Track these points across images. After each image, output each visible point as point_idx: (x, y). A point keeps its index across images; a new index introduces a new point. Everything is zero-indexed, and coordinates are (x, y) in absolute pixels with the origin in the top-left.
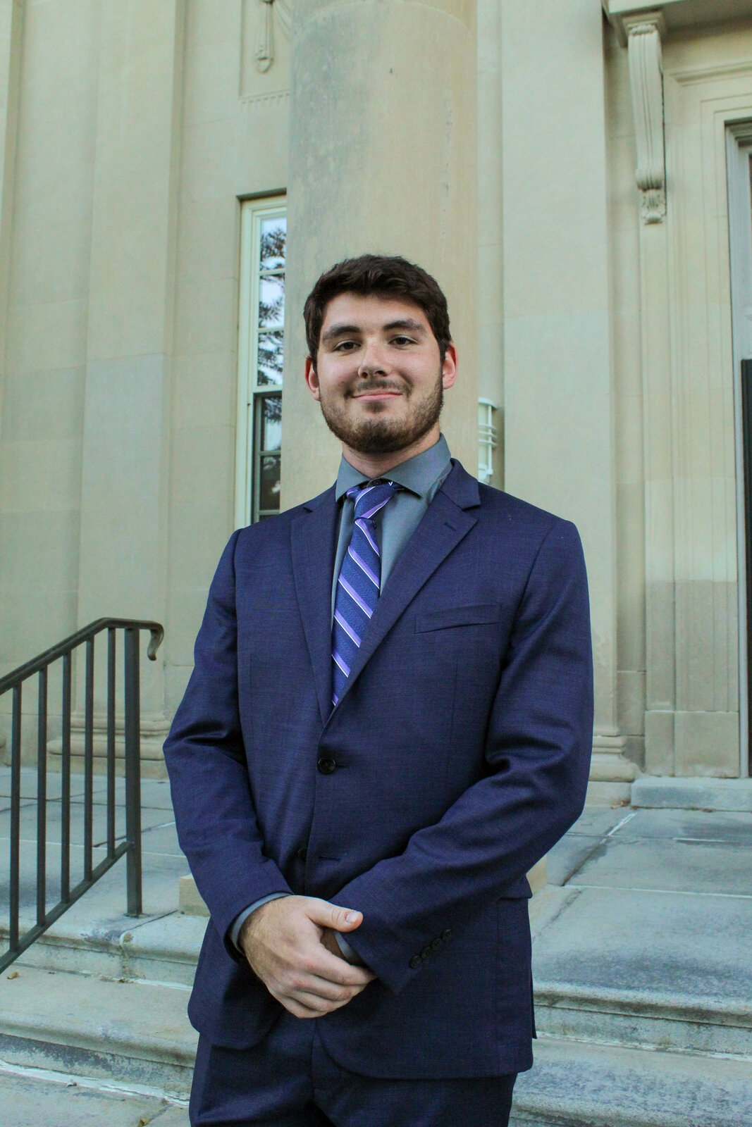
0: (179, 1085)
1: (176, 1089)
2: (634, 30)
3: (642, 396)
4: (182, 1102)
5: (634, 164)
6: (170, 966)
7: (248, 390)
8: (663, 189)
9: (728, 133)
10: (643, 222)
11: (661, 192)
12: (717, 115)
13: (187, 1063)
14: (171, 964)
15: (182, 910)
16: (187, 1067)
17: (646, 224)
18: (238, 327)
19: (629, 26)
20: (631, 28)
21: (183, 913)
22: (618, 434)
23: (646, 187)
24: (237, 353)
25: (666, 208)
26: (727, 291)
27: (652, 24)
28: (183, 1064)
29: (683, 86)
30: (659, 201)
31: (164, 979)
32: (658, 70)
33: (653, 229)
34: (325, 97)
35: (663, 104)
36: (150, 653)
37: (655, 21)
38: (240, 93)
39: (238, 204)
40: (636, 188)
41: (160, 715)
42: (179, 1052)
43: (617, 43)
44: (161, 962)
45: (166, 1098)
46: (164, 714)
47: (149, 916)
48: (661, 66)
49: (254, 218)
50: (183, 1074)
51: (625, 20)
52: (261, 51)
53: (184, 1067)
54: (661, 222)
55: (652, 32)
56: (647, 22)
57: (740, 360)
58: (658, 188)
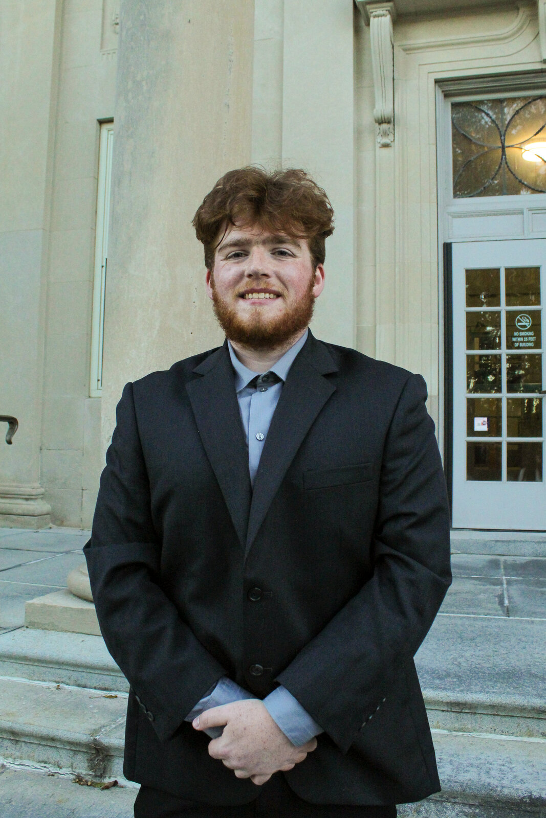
0: (15, 754)
1: (12, 756)
2: (374, 14)
3: (375, 266)
4: (16, 766)
5: (373, 106)
6: (16, 666)
7: (102, 257)
8: (392, 124)
9: (437, 87)
10: (378, 146)
11: (391, 126)
12: (430, 74)
13: (21, 738)
14: (17, 664)
15: (27, 625)
16: (20, 741)
17: (380, 147)
18: (96, 212)
19: (371, 11)
20: (372, 12)
21: (27, 627)
22: (358, 292)
23: (380, 122)
24: (95, 230)
25: (394, 137)
26: (434, 195)
27: (386, 10)
28: (17, 739)
29: (407, 54)
30: (390, 132)
31: (12, 675)
32: (390, 43)
33: (385, 151)
34: (142, 38)
35: (393, 66)
36: (8, 439)
37: (389, 8)
38: (102, 47)
39: (98, 125)
40: (374, 122)
41: (37, 485)
42: (14, 730)
43: (363, 23)
44: (9, 663)
45: (5, 763)
46: (40, 484)
47: (5, 629)
48: (392, 40)
49: (109, 135)
50: (17, 746)
51: (368, 7)
52: (117, 18)
53: (18, 741)
54: (391, 146)
55: (386, 16)
56: (383, 9)
57: (443, 243)
58: (389, 122)
